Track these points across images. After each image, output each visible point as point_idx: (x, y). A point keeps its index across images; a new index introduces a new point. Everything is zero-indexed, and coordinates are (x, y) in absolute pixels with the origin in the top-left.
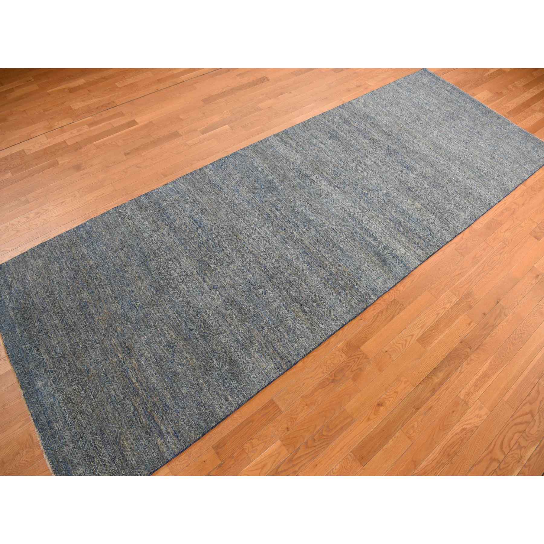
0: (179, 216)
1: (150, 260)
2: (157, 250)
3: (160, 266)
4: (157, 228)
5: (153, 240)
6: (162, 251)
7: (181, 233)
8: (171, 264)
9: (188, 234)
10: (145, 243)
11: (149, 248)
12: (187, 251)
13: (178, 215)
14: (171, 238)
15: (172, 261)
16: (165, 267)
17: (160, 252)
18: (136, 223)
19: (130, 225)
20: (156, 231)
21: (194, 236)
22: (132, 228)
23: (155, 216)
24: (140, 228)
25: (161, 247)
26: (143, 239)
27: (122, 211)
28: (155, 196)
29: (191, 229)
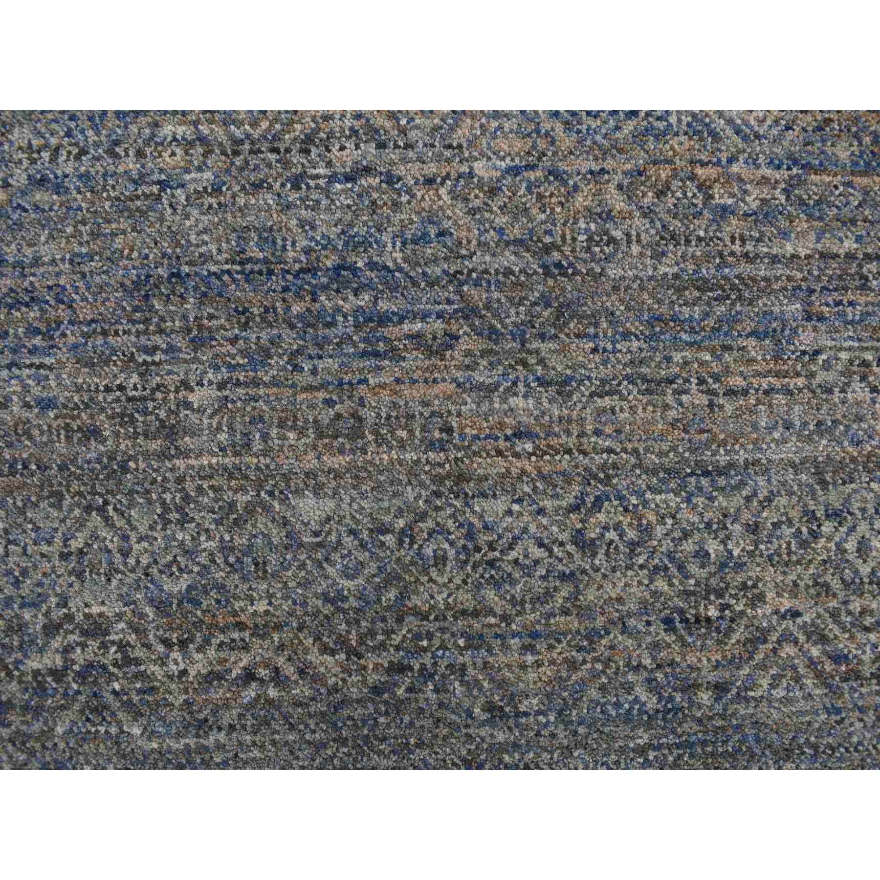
0: (409, 172)
1: (720, 689)
2: (661, 584)
3: (823, 639)
4: (431, 445)
5: (538, 553)
6: (689, 546)
7: (614, 272)
8: (851, 546)
9: (647, 213)
10: (528, 648)
11: (592, 636)
12: (806, 339)
13: (390, 179)
14: (606, 389)
15: (834, 515)
16: (856, 606)
17: (693, 568)
18: (261, 606)
19: (249, 676)
20: (461, 478)
21: (704, 187)
22: (290, 670)
23: (275, 383)
24: (336, 599)
25: (647, 531)
26: (475, 642)
27: (52, 660)
28: (47, 251)
29: (610, 163)
